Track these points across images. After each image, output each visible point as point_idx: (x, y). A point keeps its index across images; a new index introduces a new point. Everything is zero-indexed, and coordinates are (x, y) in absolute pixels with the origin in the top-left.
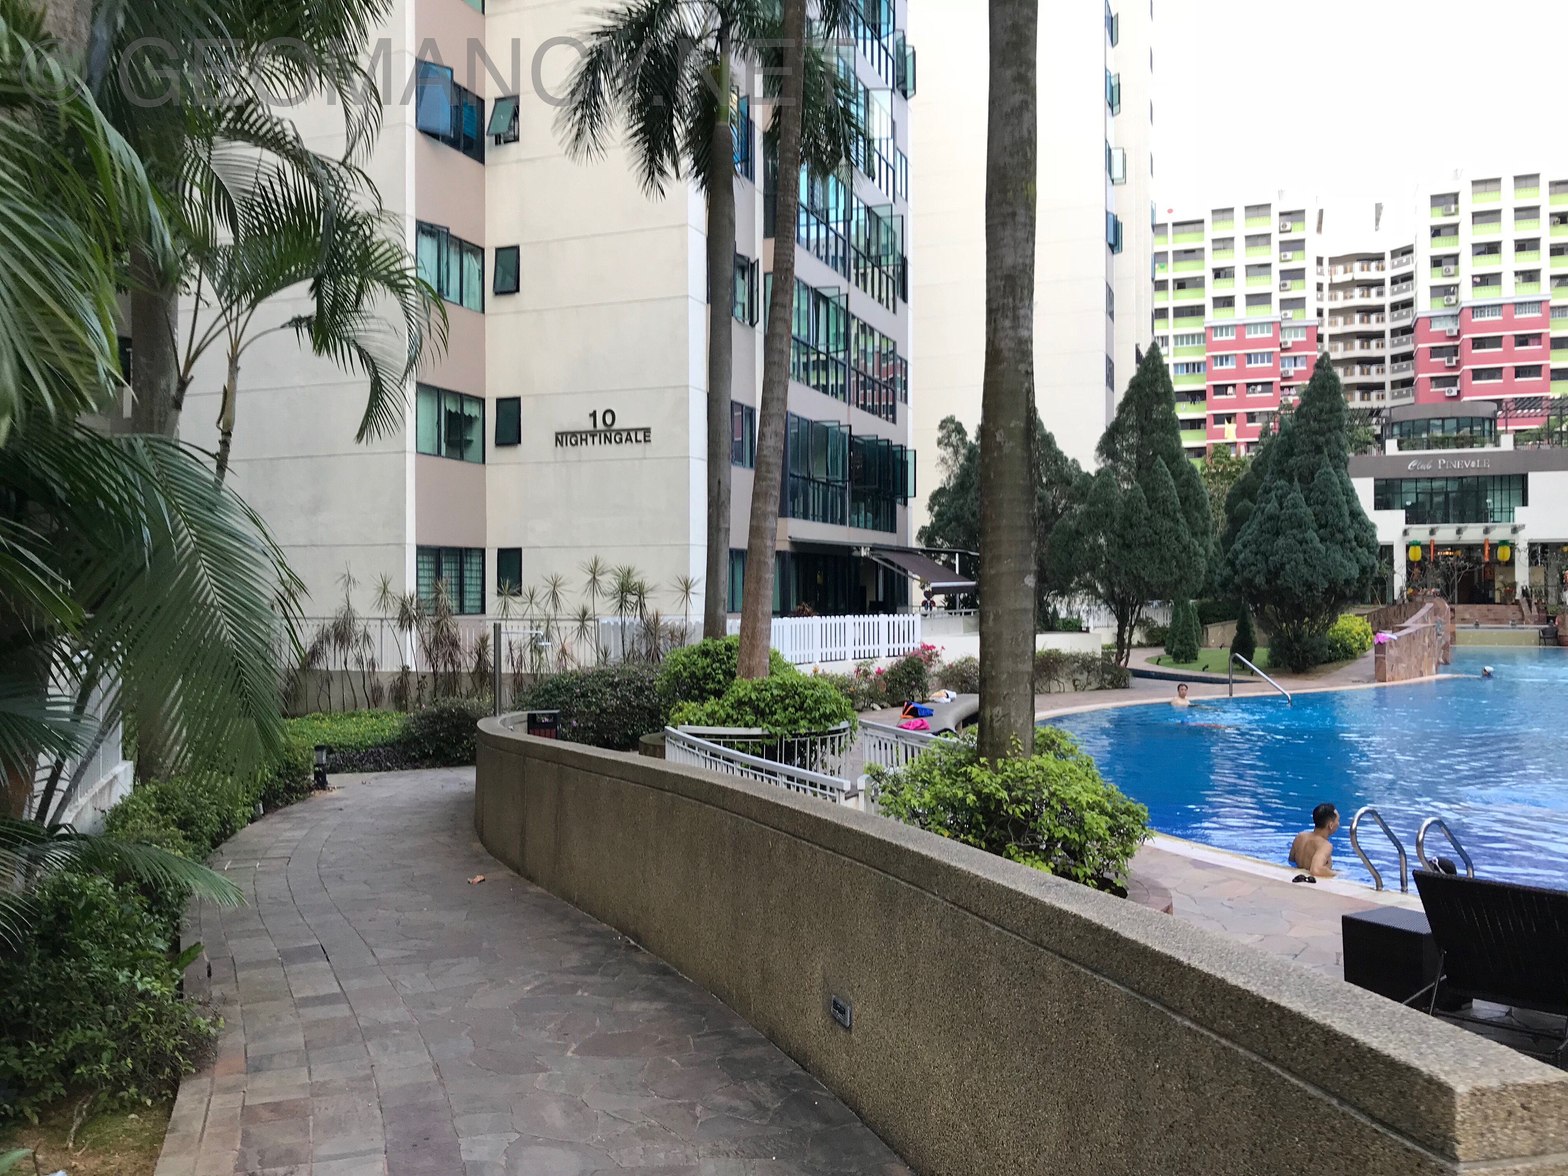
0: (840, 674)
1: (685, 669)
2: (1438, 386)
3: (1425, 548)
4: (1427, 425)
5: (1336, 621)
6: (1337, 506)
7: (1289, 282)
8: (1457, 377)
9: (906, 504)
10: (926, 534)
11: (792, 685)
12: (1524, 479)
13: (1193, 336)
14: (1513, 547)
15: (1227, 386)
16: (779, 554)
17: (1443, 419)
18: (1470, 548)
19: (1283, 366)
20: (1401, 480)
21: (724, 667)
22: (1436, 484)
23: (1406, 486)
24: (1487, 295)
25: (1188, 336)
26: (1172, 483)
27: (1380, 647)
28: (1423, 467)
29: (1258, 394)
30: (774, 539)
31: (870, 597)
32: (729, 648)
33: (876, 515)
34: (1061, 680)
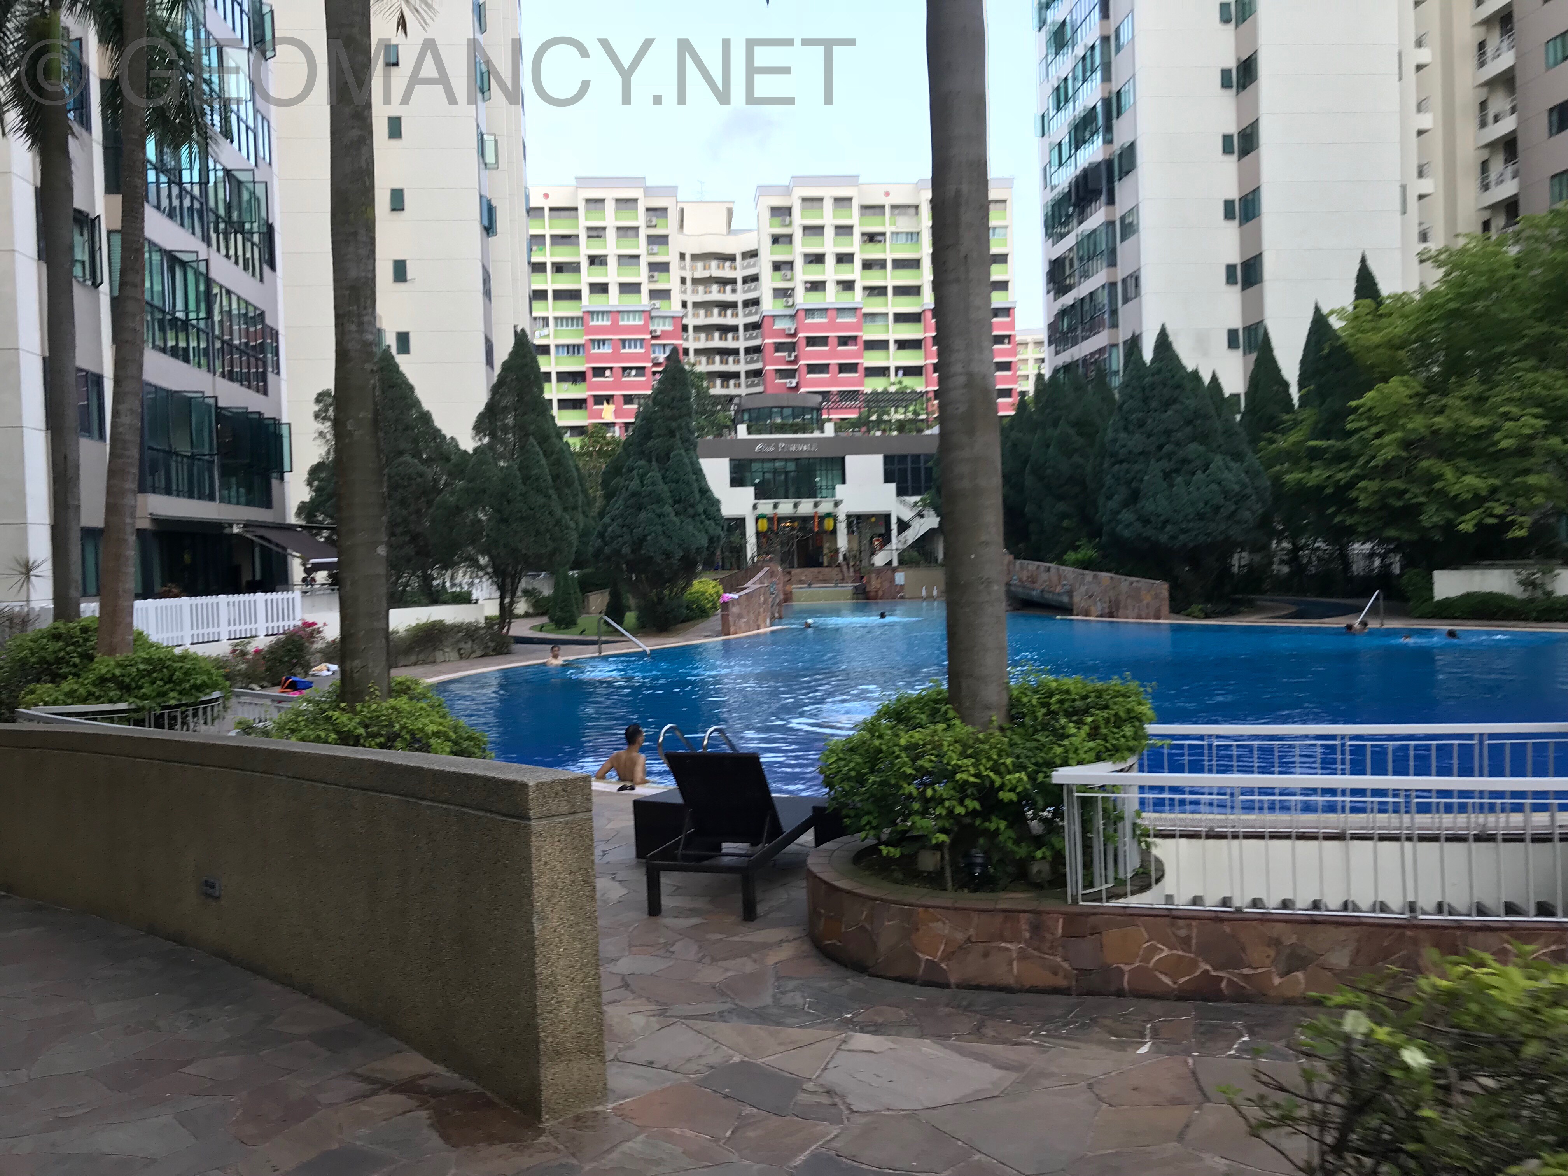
0: (214, 655)
1: (33, 654)
2: (782, 378)
3: (770, 520)
4: (768, 412)
5: (691, 585)
6: (688, 483)
7: (656, 274)
8: (795, 370)
9: (282, 479)
10: (304, 509)
11: (160, 659)
12: (843, 459)
13: (572, 318)
14: (835, 518)
15: (605, 369)
16: (140, 533)
17: (783, 408)
18: (805, 520)
19: (654, 352)
20: (751, 461)
21: (79, 650)
22: (778, 464)
23: (755, 466)
24: (815, 300)
25: (567, 318)
26: (544, 462)
27: (725, 605)
28: (767, 450)
29: (633, 378)
30: (133, 516)
31: (246, 577)
32: (85, 630)
33: (249, 491)
34: (447, 650)
